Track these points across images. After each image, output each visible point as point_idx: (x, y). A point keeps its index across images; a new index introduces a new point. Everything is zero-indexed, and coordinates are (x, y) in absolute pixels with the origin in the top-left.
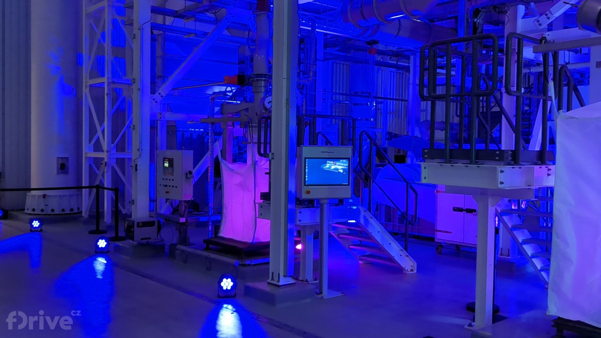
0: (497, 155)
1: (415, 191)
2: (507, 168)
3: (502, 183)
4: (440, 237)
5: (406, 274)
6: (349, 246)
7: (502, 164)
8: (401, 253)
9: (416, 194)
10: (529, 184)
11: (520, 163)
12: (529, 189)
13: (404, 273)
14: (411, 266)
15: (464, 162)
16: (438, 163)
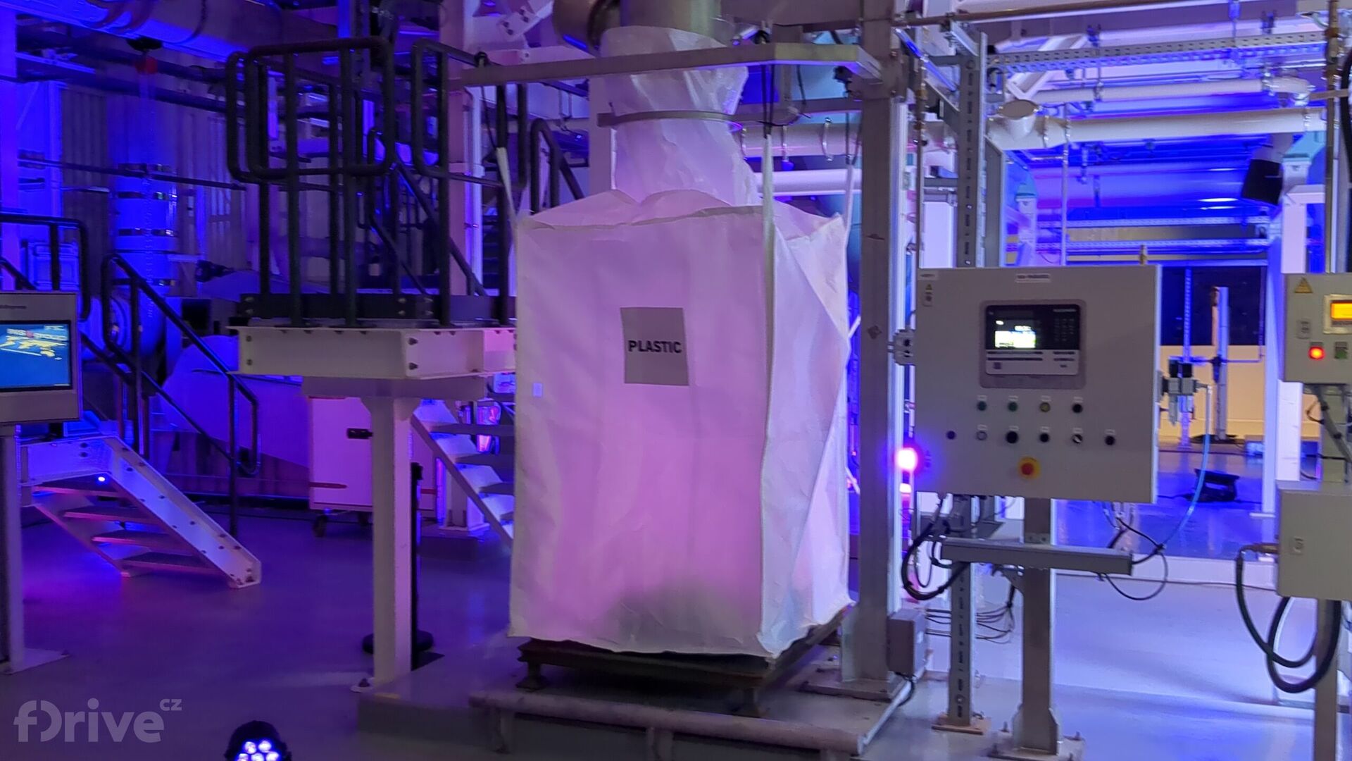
0: (401, 307)
1: (249, 396)
2: (425, 335)
3: (413, 366)
4: (321, 498)
5: (235, 589)
6: (92, 537)
7: (415, 324)
8: (222, 541)
9: (255, 403)
10: (475, 368)
11: (452, 322)
12: (474, 377)
13: (231, 589)
14: (249, 570)
15: (333, 324)
16: (276, 326)
